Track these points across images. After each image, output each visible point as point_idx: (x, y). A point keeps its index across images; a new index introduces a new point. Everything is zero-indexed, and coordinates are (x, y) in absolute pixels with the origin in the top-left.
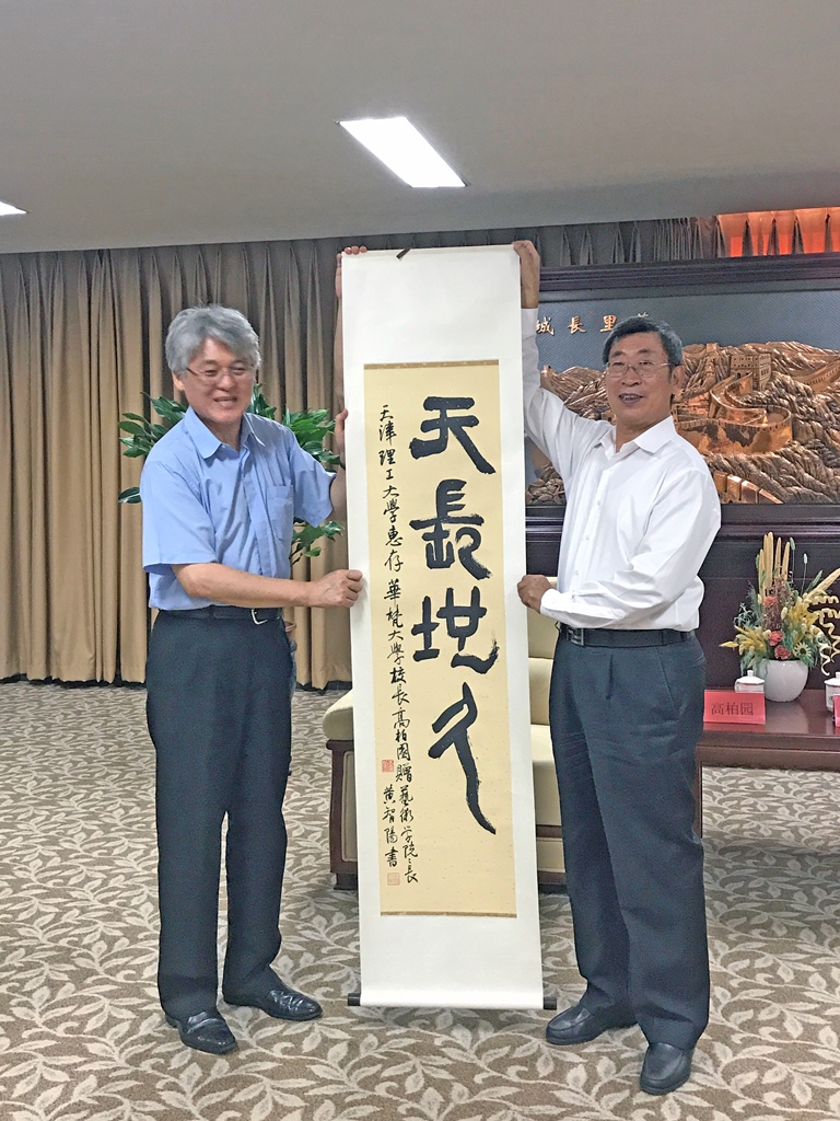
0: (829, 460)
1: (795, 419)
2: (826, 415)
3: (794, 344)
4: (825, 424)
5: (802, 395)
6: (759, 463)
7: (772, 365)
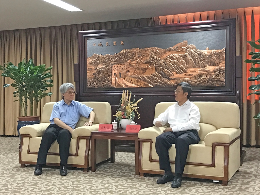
0: (164, 76)
1: (156, 66)
2: (163, 65)
3: (156, 48)
4: (163, 67)
5: (158, 60)
6: (148, 77)
7: (151, 53)
